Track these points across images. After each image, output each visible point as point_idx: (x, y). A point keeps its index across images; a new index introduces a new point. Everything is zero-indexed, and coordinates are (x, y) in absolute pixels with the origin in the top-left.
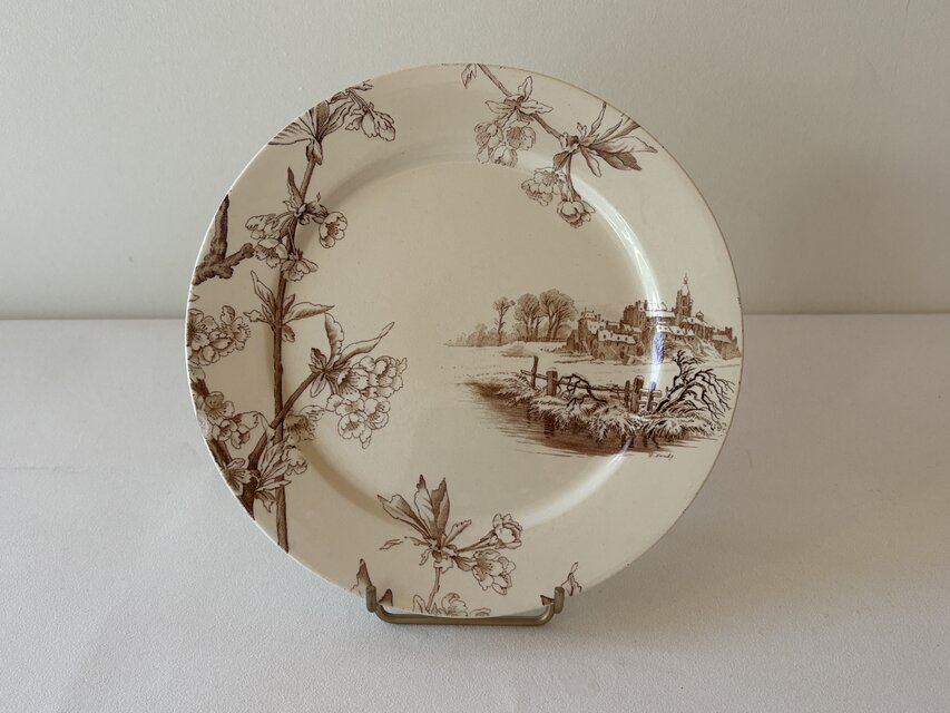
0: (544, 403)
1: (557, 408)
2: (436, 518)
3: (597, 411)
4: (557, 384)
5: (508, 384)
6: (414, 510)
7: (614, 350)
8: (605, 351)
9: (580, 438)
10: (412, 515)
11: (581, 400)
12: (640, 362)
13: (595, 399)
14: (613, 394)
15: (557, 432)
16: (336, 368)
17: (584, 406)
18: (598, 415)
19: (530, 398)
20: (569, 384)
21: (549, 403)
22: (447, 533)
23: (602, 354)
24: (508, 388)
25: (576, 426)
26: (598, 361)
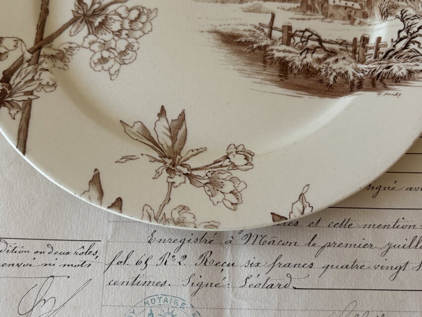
0: (279, 51)
1: (291, 55)
2: (174, 143)
3: (327, 61)
4: (291, 36)
5: (247, 33)
6: (154, 135)
7: (342, 12)
8: (335, 13)
9: (311, 82)
10: (151, 139)
11: (314, 50)
12: (365, 24)
13: (326, 50)
14: (341, 47)
15: (290, 76)
16: (95, 14)
17: (315, 55)
18: (328, 64)
19: (266, 46)
20: (302, 37)
21: (284, 51)
22: (182, 155)
23: (332, 15)
24: (247, 36)
25: (308, 71)
26: (328, 20)
